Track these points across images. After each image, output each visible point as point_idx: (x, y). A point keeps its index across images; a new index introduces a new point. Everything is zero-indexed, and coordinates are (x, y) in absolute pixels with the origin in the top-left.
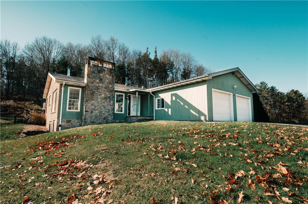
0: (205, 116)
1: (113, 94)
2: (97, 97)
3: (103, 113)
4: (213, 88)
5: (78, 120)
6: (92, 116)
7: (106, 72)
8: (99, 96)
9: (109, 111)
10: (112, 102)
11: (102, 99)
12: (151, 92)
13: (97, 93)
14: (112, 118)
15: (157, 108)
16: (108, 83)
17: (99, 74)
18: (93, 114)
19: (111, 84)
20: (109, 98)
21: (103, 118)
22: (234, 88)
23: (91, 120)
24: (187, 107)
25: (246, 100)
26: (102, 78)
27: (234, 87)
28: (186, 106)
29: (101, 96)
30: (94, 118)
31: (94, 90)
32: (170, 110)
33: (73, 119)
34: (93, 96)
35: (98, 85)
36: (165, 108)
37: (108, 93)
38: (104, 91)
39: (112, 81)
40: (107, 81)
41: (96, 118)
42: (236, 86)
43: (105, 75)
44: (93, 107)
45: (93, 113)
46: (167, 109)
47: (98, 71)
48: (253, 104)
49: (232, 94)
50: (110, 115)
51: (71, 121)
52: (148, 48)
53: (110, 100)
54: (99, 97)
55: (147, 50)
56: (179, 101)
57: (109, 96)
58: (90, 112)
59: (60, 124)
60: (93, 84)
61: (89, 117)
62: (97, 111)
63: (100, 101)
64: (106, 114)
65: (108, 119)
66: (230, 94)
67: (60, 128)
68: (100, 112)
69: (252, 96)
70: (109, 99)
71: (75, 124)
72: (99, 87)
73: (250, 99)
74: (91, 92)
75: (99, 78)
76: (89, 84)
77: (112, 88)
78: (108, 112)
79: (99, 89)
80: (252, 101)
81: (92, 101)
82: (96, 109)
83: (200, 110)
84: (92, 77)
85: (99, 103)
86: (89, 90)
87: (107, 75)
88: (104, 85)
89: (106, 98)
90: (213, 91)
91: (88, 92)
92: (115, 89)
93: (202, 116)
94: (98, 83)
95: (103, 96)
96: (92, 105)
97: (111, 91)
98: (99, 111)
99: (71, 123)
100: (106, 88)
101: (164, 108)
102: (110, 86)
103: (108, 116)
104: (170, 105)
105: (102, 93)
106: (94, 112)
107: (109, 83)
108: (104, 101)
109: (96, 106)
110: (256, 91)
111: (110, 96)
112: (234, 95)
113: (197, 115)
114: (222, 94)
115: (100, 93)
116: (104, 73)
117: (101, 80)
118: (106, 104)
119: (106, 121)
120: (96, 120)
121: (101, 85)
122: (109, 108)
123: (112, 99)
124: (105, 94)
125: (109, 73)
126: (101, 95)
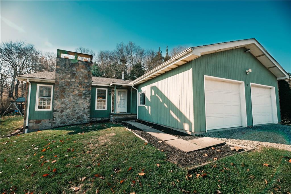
0: (190, 124)
1: (89, 90)
2: (69, 94)
3: (77, 111)
4: (205, 75)
5: (49, 119)
6: (62, 116)
7: (80, 65)
8: (72, 92)
9: (85, 109)
10: (88, 98)
11: (75, 96)
12: (133, 85)
13: (68, 89)
14: (89, 117)
15: (140, 105)
16: (82, 78)
17: (71, 68)
18: (64, 114)
19: (87, 79)
20: (84, 94)
21: (76, 117)
22: (247, 73)
23: (61, 120)
24: (167, 107)
25: (267, 91)
26: (75, 72)
27: (247, 71)
28: (165, 105)
29: (74, 93)
30: (65, 118)
31: (64, 87)
32: (150, 107)
33: (43, 119)
34: (63, 94)
35: (69, 80)
36: (146, 105)
37: (83, 89)
38: (78, 87)
39: (88, 75)
40: (82, 75)
41: (67, 118)
42: (250, 70)
43: (78, 69)
44: (64, 106)
45: (63, 112)
46: (147, 106)
47: (69, 64)
48: (278, 96)
49: (244, 82)
50: (85, 113)
51: (41, 121)
52: (160, 48)
53: (86, 97)
54: (71, 94)
55: (159, 50)
56: (158, 96)
57: (84, 92)
58: (59, 112)
59: (27, 125)
60: (63, 80)
61: (59, 117)
62: (68, 110)
63: (72, 98)
64: (81, 113)
65: (84, 118)
66: (239, 84)
67: (26, 130)
68: (73, 111)
69: (277, 84)
70: (84, 96)
71: (45, 125)
72: (71, 83)
73: (274, 89)
74: (61, 89)
75: (71, 73)
76: (58, 80)
77: (88, 83)
78: (83, 110)
79: (71, 85)
80: (278, 92)
81: (63, 99)
82: (68, 108)
83: (183, 112)
84: (62, 72)
85: (72, 100)
86: (58, 86)
87: (82, 69)
88: (77, 81)
89: (80, 95)
90: (207, 79)
91: (57, 89)
92: (92, 84)
93: (185, 122)
94: (69, 78)
95: (77, 92)
96: (62, 103)
97: (86, 87)
98: (71, 110)
99: (41, 123)
100: (80, 83)
101: (144, 105)
102: (86, 81)
103: (83, 115)
104: (150, 101)
105: (75, 90)
106: (65, 111)
107: (85, 77)
108: (77, 98)
109: (67, 104)
110: (285, 76)
111: (86, 93)
112: (247, 85)
113: (179, 120)
114: (225, 84)
115: (73, 89)
116: (77, 67)
117: (74, 74)
118: (80, 102)
119: (81, 120)
120: (68, 120)
121: (74, 80)
122: (84, 106)
123: (88, 96)
124: (79, 90)
125: (84, 66)
126: (74, 91)
